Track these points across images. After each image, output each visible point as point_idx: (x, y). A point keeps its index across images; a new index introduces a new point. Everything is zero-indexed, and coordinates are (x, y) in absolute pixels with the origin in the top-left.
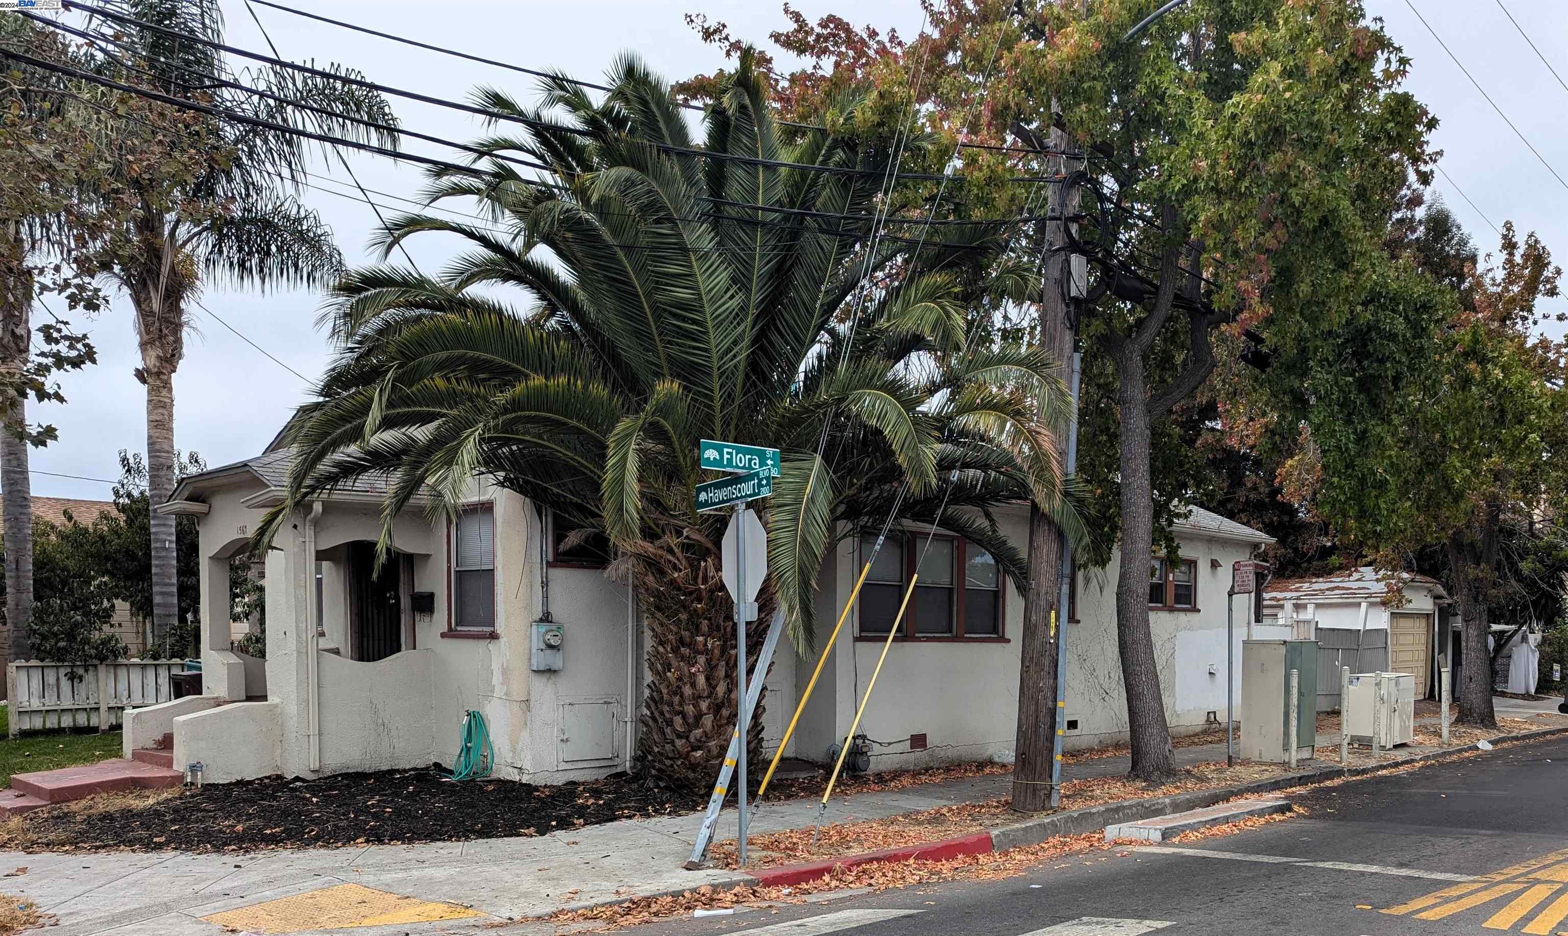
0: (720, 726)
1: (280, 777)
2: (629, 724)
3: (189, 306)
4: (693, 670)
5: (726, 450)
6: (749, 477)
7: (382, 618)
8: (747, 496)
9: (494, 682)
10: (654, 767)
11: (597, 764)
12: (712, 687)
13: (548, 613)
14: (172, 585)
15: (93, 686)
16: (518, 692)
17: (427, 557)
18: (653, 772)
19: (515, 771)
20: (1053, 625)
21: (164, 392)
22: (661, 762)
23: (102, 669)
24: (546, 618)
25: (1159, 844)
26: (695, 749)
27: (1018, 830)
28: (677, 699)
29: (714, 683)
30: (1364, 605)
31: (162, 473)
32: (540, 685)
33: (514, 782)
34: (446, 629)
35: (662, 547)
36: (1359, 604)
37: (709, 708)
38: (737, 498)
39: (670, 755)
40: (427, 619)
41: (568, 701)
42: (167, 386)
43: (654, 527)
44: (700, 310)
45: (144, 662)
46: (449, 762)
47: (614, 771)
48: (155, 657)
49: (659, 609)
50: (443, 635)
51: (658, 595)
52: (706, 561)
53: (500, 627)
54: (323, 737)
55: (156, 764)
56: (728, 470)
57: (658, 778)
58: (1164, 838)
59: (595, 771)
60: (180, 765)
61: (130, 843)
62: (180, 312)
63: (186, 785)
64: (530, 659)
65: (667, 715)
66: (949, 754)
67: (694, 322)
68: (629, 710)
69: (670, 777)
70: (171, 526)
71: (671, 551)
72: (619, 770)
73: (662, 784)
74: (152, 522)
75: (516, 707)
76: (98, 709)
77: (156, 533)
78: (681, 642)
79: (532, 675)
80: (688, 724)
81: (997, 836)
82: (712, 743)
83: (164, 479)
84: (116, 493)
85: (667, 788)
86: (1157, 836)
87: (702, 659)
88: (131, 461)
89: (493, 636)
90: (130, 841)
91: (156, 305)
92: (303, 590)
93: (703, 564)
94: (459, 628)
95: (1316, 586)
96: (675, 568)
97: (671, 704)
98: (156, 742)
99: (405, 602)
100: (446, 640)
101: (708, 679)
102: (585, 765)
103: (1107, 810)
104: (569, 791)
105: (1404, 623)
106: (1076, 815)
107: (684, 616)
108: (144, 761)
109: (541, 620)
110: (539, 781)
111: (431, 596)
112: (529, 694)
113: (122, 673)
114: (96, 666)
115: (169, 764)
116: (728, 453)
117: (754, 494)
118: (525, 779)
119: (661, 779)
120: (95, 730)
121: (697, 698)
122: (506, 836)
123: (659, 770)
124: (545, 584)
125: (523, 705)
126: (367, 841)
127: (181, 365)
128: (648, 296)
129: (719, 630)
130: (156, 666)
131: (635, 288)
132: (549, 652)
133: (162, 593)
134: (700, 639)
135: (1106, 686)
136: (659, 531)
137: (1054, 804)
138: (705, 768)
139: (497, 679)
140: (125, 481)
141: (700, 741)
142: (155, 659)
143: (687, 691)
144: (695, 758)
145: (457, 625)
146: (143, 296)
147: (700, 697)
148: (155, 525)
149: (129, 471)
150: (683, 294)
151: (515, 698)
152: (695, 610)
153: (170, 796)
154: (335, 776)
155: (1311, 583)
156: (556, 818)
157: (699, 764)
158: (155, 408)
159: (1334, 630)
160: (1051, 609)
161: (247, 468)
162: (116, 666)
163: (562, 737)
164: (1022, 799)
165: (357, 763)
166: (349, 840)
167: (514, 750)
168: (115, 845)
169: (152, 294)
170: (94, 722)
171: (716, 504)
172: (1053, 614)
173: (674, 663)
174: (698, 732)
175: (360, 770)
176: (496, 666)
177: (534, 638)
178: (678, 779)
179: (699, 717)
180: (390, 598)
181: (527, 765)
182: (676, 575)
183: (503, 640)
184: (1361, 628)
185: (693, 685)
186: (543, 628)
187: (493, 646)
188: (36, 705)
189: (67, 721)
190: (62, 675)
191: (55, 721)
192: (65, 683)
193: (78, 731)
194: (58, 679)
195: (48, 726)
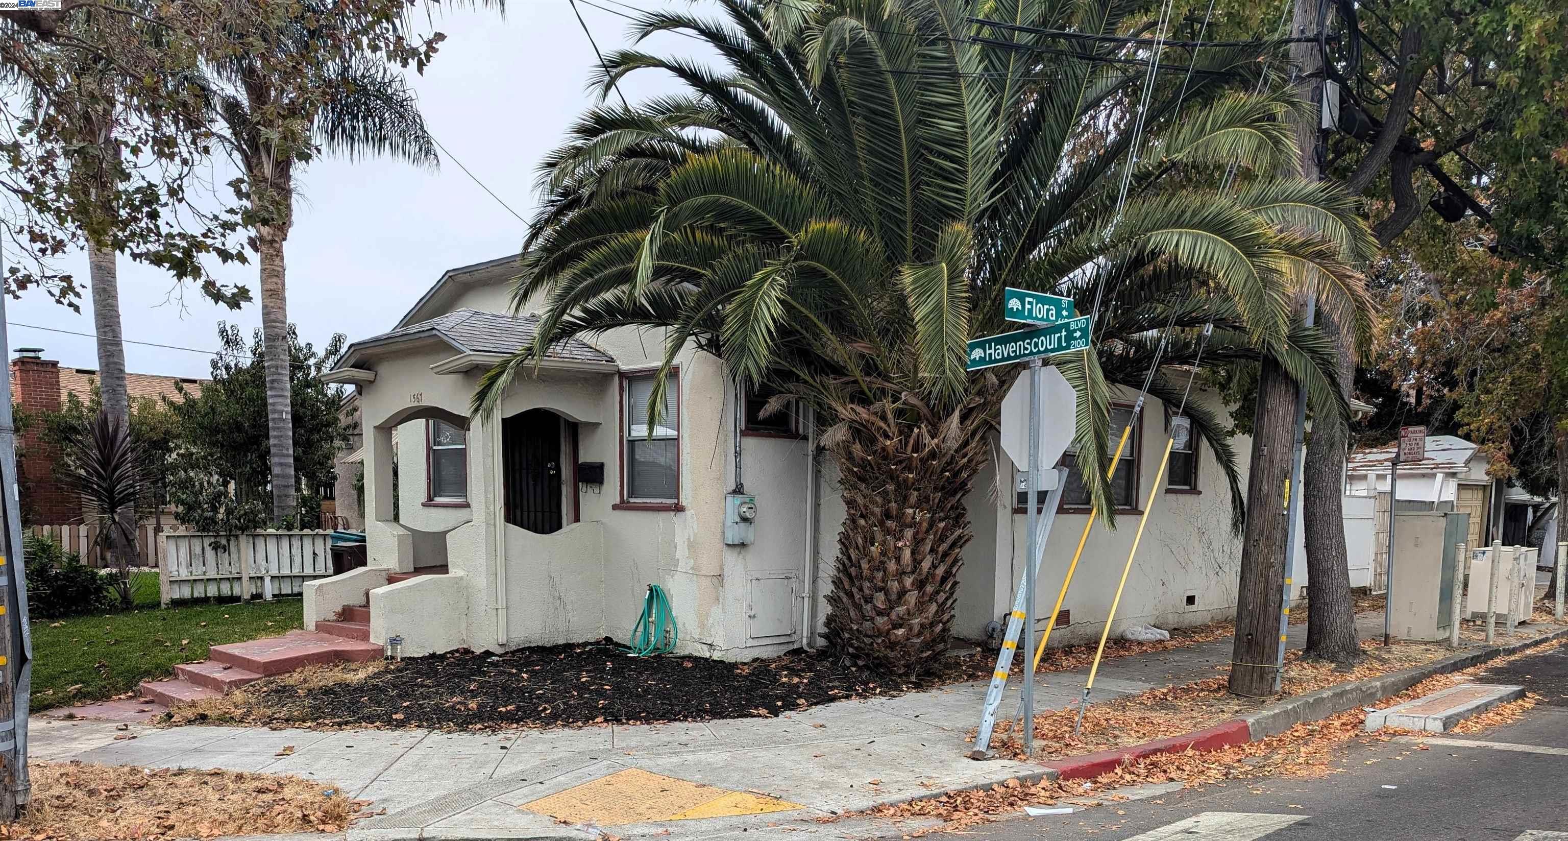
0: (922, 603)
1: (467, 651)
2: (806, 600)
3: (299, 172)
4: (900, 544)
5: (1027, 299)
6: (1057, 329)
7: (539, 489)
8: (1047, 350)
9: (678, 555)
10: (852, 646)
11: (778, 640)
12: (916, 563)
13: (742, 484)
14: (288, 456)
15: (234, 556)
16: (709, 566)
17: (596, 425)
18: (851, 650)
19: (705, 647)
20: (1287, 495)
21: (277, 262)
22: (857, 639)
23: (243, 540)
24: (738, 490)
25: (1442, 735)
26: (896, 626)
27: (1267, 718)
28: (880, 575)
29: (919, 557)
30: (1440, 477)
31: (278, 343)
32: (732, 559)
33: (706, 659)
34: (618, 501)
35: (876, 414)
36: (1434, 475)
37: (913, 584)
38: (1031, 353)
39: (869, 633)
40: (596, 490)
41: (754, 577)
42: (279, 254)
43: (867, 391)
44: (961, 144)
45: (280, 532)
46: (622, 635)
47: (791, 647)
48: (290, 527)
49: (862, 479)
50: (615, 507)
51: (864, 464)
52: (919, 427)
53: (684, 500)
54: (511, 611)
55: (347, 636)
56: (1029, 321)
57: (854, 657)
58: (1445, 729)
59: (776, 648)
60: (378, 636)
61: (370, 719)
62: (288, 178)
63: (387, 659)
64: (724, 532)
65: (867, 592)
66: (1088, 631)
67: (952, 159)
68: (807, 586)
69: (868, 655)
70: (286, 397)
71: (884, 418)
72: (796, 646)
73: (860, 663)
74: (269, 393)
75: (706, 582)
76: (239, 579)
77: (273, 404)
78: (888, 515)
79: (725, 548)
80: (890, 601)
81: (1253, 724)
82: (916, 621)
83: (279, 350)
84: (215, 365)
85: (866, 667)
86: (1438, 726)
87: (909, 533)
88: (230, 333)
89: (678, 508)
90: (369, 718)
91: (268, 169)
92: (490, 459)
93: (916, 430)
94: (632, 500)
95: (1371, 457)
96: (887, 436)
97: (871, 579)
98: (337, 614)
99: (566, 472)
100: (618, 513)
101: (913, 553)
102: (768, 641)
103: (1335, 695)
104: (761, 667)
105: (1467, 494)
106: (1311, 700)
107: (891, 487)
108: (330, 633)
109: (734, 492)
110: (730, 658)
111: (601, 466)
112: (722, 569)
113: (260, 543)
114: (237, 536)
115: (365, 636)
116: (1029, 303)
117: (1060, 348)
118: (716, 656)
119: (858, 657)
120: (238, 599)
121: (901, 574)
122: (739, 716)
123: (856, 649)
124: (738, 454)
125: (715, 580)
126: (606, 721)
127: (291, 233)
128: (908, 130)
129: (928, 502)
130: (290, 536)
131: (897, 121)
132: (742, 525)
133: (281, 464)
134: (910, 511)
135: (1220, 561)
136: (871, 395)
137: (1278, 687)
138: (905, 646)
139: (681, 552)
140: (224, 352)
141: (902, 619)
142: (289, 529)
143: (892, 566)
144: (897, 636)
145: (630, 496)
146: (255, 160)
147: (904, 573)
148: (272, 396)
149: (227, 342)
150: (949, 126)
151: (704, 573)
152: (906, 480)
153: (376, 670)
154: (522, 650)
155: (1365, 454)
156: (778, 698)
157: (898, 643)
158: (270, 276)
159: (1410, 501)
160: (1286, 477)
161: (434, 332)
162: (254, 536)
163: (750, 613)
164: (1247, 682)
165: (537, 636)
166: (588, 719)
167: (702, 626)
168: (356, 721)
169: (264, 159)
170: (237, 591)
171: (996, 361)
172: (1287, 482)
173: (879, 537)
174: (901, 609)
175: (540, 644)
176: (680, 540)
177: (729, 510)
178: (878, 658)
179: (902, 593)
180: (550, 469)
181: (719, 641)
182: (888, 443)
183: (688, 513)
184: (1436, 500)
185: (898, 559)
186: (738, 500)
187: (676, 519)
188: (184, 574)
189: (212, 591)
190: (206, 545)
191: (202, 591)
192: (210, 553)
193: (221, 600)
194: (203, 549)
195: (196, 595)
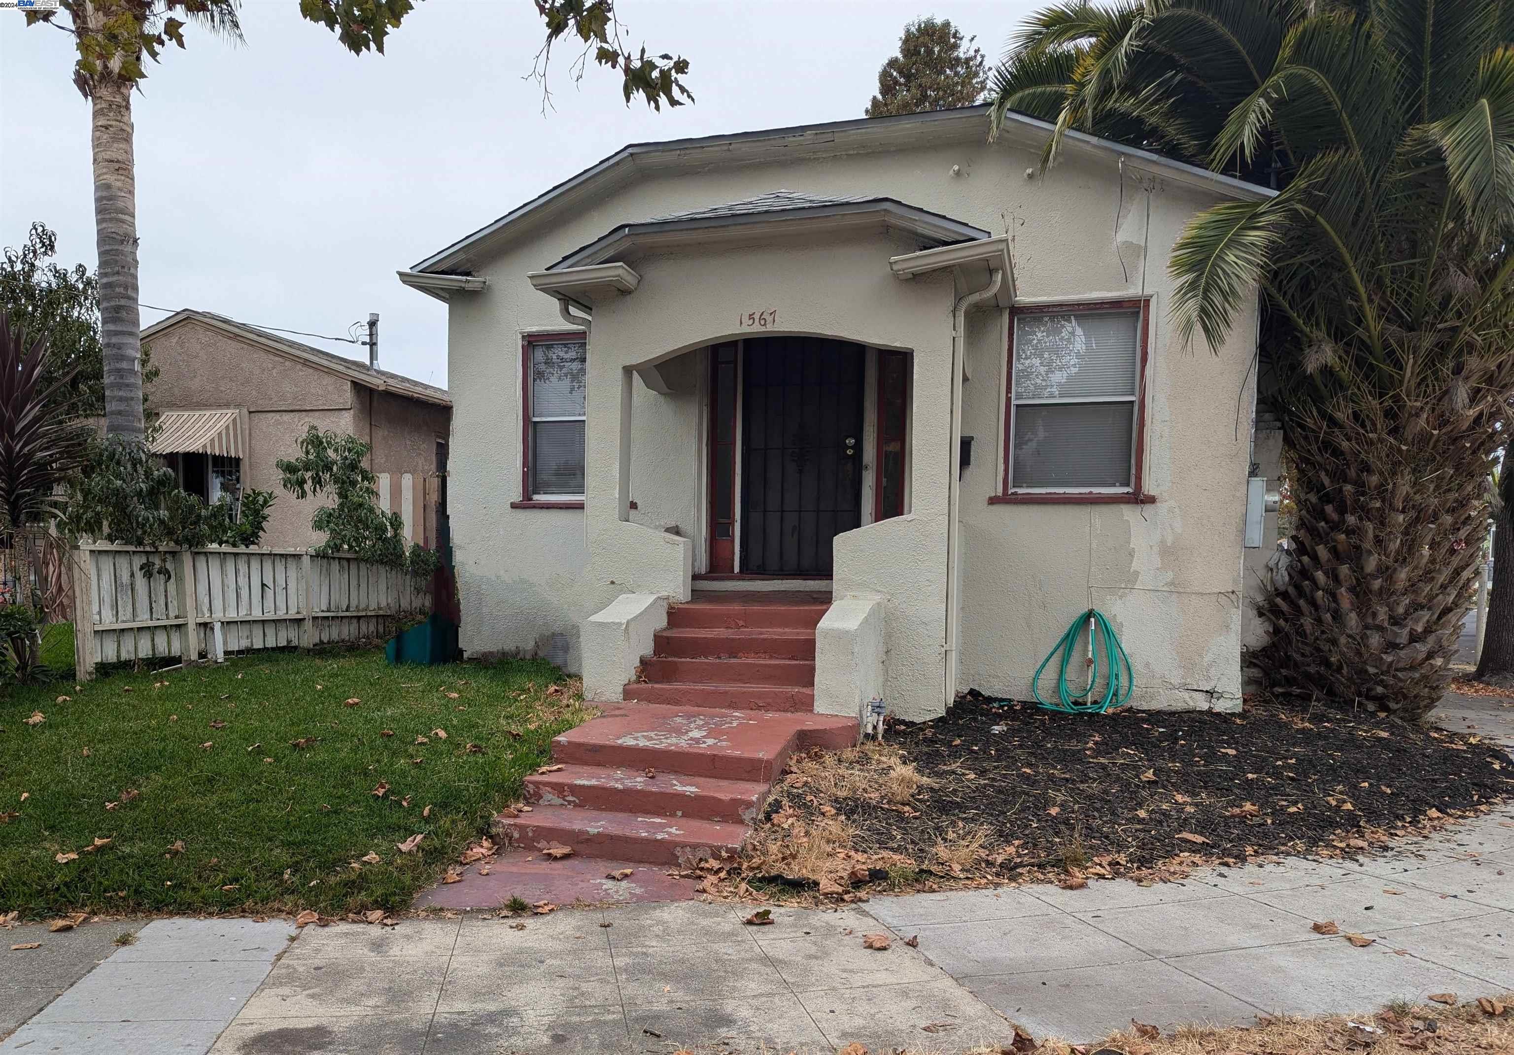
9: (1137, 566)
10: (1381, 683)
13: (1254, 464)
14: (140, 431)
15: (173, 587)
16: (1208, 579)
18: (1379, 689)
19: (1200, 696)
23: (187, 560)
24: (1255, 472)
28: (1424, 587)
34: (999, 492)
39: (1401, 665)
50: (993, 501)
53: (1154, 487)
63: (866, 739)
64: (1242, 531)
70: (136, 336)
75: (1200, 603)
76: (181, 627)
77: (117, 347)
78: (1444, 509)
79: (1243, 554)
82: (1452, 647)
87: (1465, 532)
89: (1139, 500)
94: (1021, 491)
98: (637, 671)
100: (996, 509)
109: (1253, 474)
111: (968, 442)
112: (1237, 583)
113: (202, 566)
114: (175, 554)
120: (175, 661)
125: (1222, 599)
139: (1144, 562)
141: (1441, 644)
144: (1432, 667)
145: (1016, 485)
148: (117, 333)
151: (1196, 589)
157: (1427, 677)
158: (116, 139)
162: (195, 556)
167: (1189, 666)
170: (178, 648)
176: (1143, 544)
177: (1255, 500)
179: (1445, 611)
181: (1227, 686)
183: (1162, 507)
187: (1133, 516)
188: (108, 621)
189: (144, 650)
190: (136, 568)
191: (132, 649)
192: (141, 582)
193: (157, 663)
194: (132, 575)
195: (124, 656)
